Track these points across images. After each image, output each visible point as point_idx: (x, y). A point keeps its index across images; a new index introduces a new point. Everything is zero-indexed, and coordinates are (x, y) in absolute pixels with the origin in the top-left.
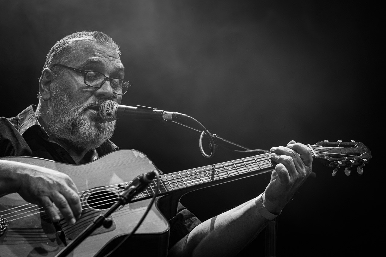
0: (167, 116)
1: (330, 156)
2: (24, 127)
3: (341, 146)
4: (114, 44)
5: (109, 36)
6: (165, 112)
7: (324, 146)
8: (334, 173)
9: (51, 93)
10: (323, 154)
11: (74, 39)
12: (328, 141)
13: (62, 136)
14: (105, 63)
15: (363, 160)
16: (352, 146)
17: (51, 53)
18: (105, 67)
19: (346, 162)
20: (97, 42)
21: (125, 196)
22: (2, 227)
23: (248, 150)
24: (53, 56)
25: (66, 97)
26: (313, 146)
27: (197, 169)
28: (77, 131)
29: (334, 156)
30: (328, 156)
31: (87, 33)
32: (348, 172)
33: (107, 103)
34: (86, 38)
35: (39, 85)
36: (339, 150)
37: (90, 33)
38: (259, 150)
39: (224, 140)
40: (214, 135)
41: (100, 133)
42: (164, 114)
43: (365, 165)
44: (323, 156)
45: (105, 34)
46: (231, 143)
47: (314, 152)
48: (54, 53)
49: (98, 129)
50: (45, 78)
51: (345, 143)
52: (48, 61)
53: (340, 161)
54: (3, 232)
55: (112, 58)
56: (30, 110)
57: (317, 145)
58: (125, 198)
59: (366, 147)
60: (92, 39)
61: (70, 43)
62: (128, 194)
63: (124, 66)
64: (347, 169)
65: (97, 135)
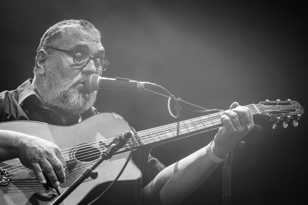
0: (140, 85)
1: (270, 113)
2: (23, 97)
3: (279, 104)
4: (96, 30)
5: (92, 24)
6: (138, 82)
7: (265, 105)
8: (274, 127)
9: (45, 70)
10: (265, 112)
11: (64, 26)
12: (269, 101)
13: (55, 104)
14: (90, 47)
15: (298, 115)
16: (289, 104)
17: (45, 37)
18: (90, 50)
19: (284, 117)
20: (83, 29)
21: (108, 152)
22: (7, 179)
23: (206, 110)
24: (47, 40)
25: (59, 73)
26: (257, 105)
27: (164, 127)
28: (68, 102)
29: (274, 113)
30: (269, 113)
31: (74, 21)
32: (285, 125)
33: (92, 76)
34: (74, 26)
35: (36, 63)
36: (277, 108)
37: (77, 21)
38: (215, 110)
39: (187, 103)
40: (179, 99)
41: (87, 101)
42: (138, 83)
43: (299, 119)
44: (265, 113)
45: (89, 22)
46: (193, 105)
47: (257, 110)
48: (48, 37)
49: (85, 99)
50: (41, 58)
51: (283, 102)
52: (43, 43)
53: (278, 116)
54: (8, 183)
55: (95, 43)
56: (27, 83)
57: (260, 104)
58: (107, 154)
59: (300, 104)
60: (79, 27)
61: (61, 30)
62: (110, 150)
63: (105, 49)
64: (285, 123)
65: (84, 104)
